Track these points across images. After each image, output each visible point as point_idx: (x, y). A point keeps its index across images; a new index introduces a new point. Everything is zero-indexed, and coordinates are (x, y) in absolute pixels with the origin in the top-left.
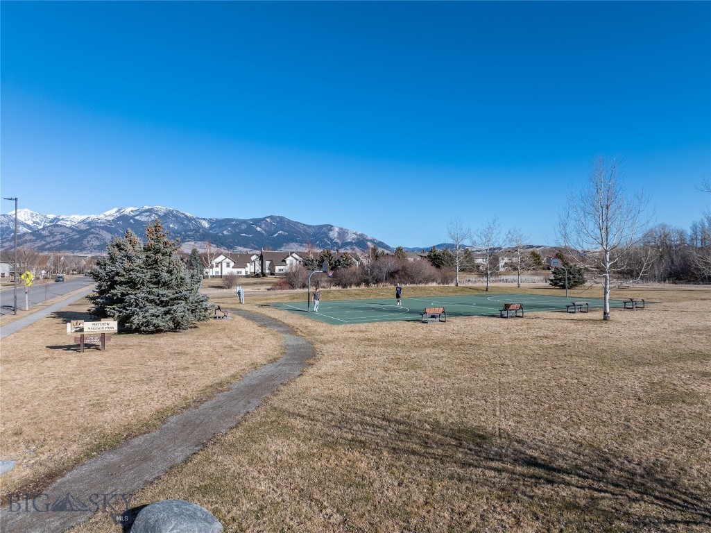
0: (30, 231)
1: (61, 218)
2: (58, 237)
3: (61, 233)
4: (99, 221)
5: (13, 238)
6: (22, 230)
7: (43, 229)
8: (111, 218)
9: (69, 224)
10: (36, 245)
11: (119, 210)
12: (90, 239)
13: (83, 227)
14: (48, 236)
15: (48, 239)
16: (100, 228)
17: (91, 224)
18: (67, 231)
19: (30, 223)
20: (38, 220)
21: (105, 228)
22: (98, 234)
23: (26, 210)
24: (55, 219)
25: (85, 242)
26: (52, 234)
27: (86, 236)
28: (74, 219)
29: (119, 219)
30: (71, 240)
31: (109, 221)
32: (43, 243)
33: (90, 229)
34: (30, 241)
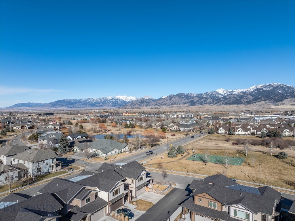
0: (223, 97)
1: (233, 91)
2: (232, 99)
3: (233, 97)
4: (248, 92)
5: (217, 100)
6: (220, 96)
7: (227, 96)
8: (252, 90)
9: (236, 93)
10: (224, 102)
11: (256, 86)
12: (244, 99)
13: (241, 94)
14: (228, 98)
15: (229, 100)
16: (248, 94)
17: (244, 93)
18: (235, 96)
19: (223, 94)
20: (225, 92)
21: (250, 94)
22: (247, 97)
23: (221, 89)
24: (232, 91)
25: (242, 100)
26: (230, 98)
27: (242, 98)
28: (238, 91)
29: (256, 90)
30: (237, 100)
31: (251, 91)
32: (227, 101)
33: (244, 95)
34: (223, 100)
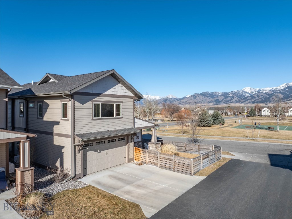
0: (250, 95)
1: (261, 89)
2: (260, 97)
3: (262, 96)
4: (277, 90)
5: (244, 98)
6: (248, 95)
7: (254, 94)
8: (283, 88)
9: (264, 92)
10: (252, 101)
11: (287, 84)
12: (273, 98)
13: (270, 93)
14: (256, 97)
15: (256, 98)
16: (278, 92)
17: (274, 91)
18: (264, 95)
19: (250, 92)
20: (253, 91)
21: (280, 92)
22: (277, 95)
23: (248, 87)
24: (259, 90)
25: (271, 99)
26: (258, 96)
27: (272, 96)
28: (267, 89)
29: (286, 88)
30: (265, 98)
31: (282, 89)
32: (255, 100)
33: (273, 93)
34: (250, 99)
